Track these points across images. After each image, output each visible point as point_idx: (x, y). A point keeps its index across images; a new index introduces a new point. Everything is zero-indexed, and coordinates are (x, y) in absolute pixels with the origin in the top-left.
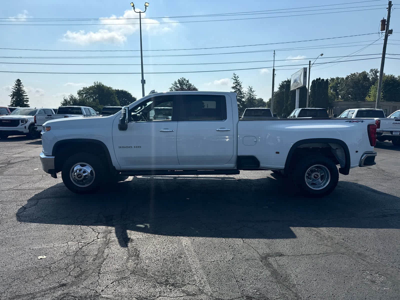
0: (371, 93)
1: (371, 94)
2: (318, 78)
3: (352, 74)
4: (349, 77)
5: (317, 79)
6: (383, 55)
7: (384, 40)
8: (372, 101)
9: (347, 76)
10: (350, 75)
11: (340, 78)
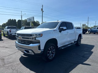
6: (42, 16)
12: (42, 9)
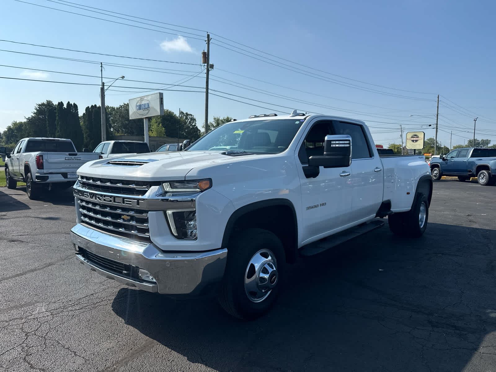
0: (153, 127)
1: (153, 129)
2: (94, 105)
3: (125, 104)
4: (123, 107)
5: (92, 106)
6: (206, 90)
7: (206, 73)
8: (156, 136)
9: (120, 105)
10: (123, 105)
11: (111, 107)
12: (206, 57)
